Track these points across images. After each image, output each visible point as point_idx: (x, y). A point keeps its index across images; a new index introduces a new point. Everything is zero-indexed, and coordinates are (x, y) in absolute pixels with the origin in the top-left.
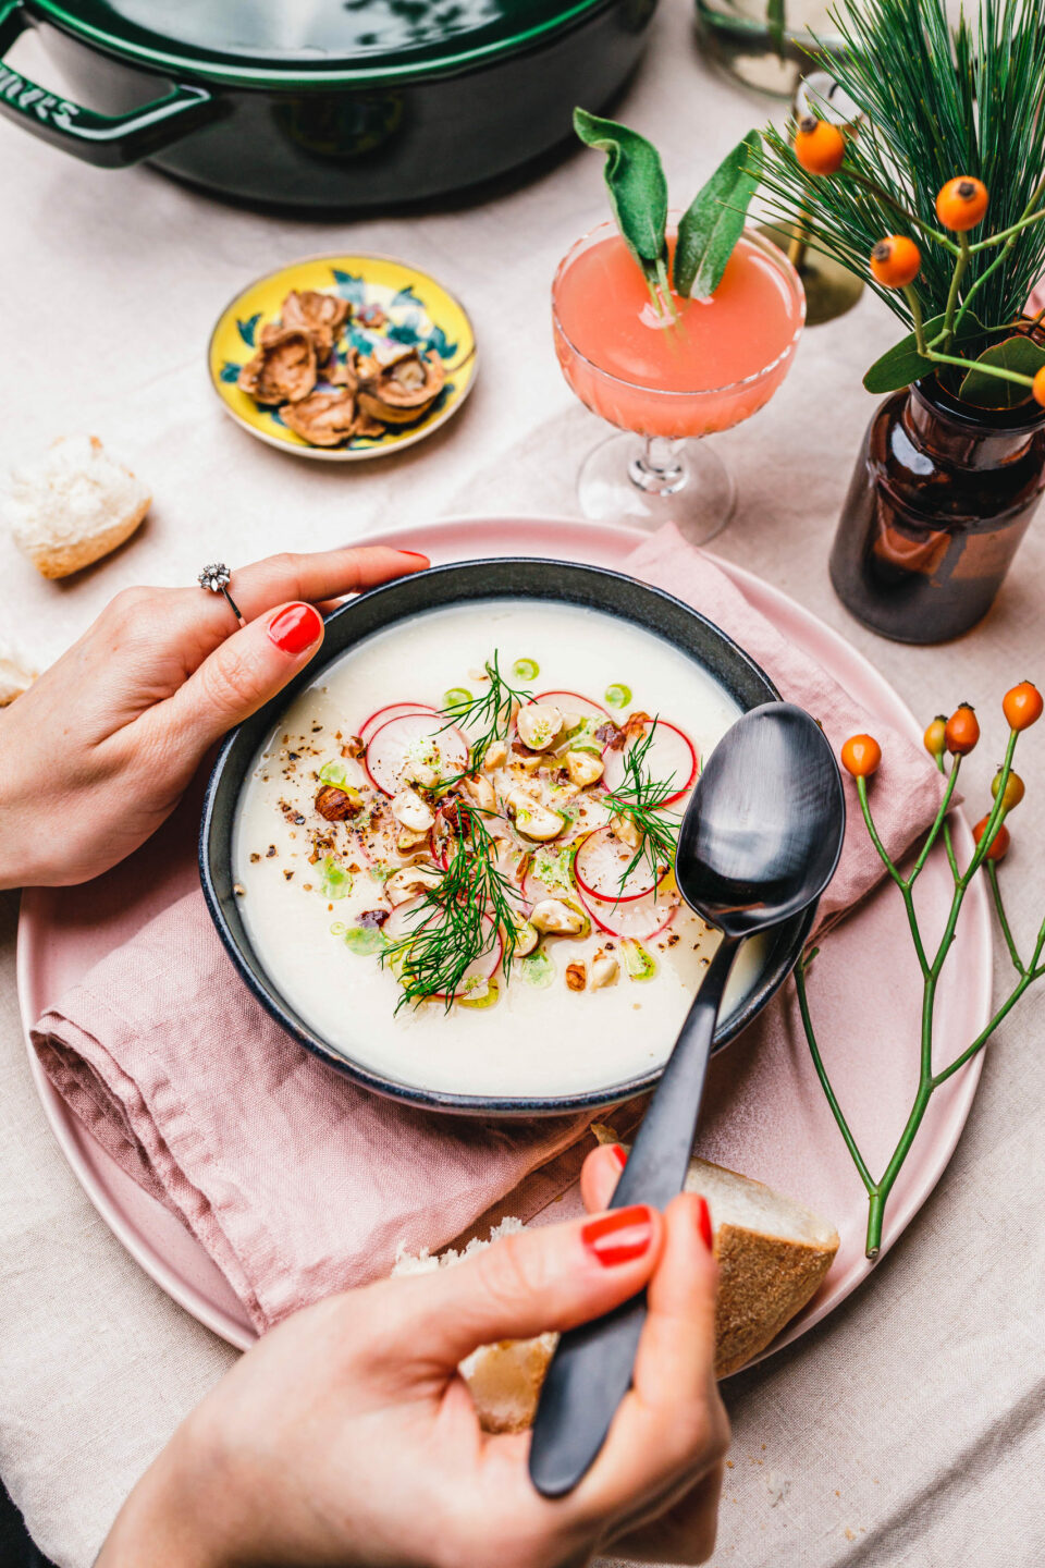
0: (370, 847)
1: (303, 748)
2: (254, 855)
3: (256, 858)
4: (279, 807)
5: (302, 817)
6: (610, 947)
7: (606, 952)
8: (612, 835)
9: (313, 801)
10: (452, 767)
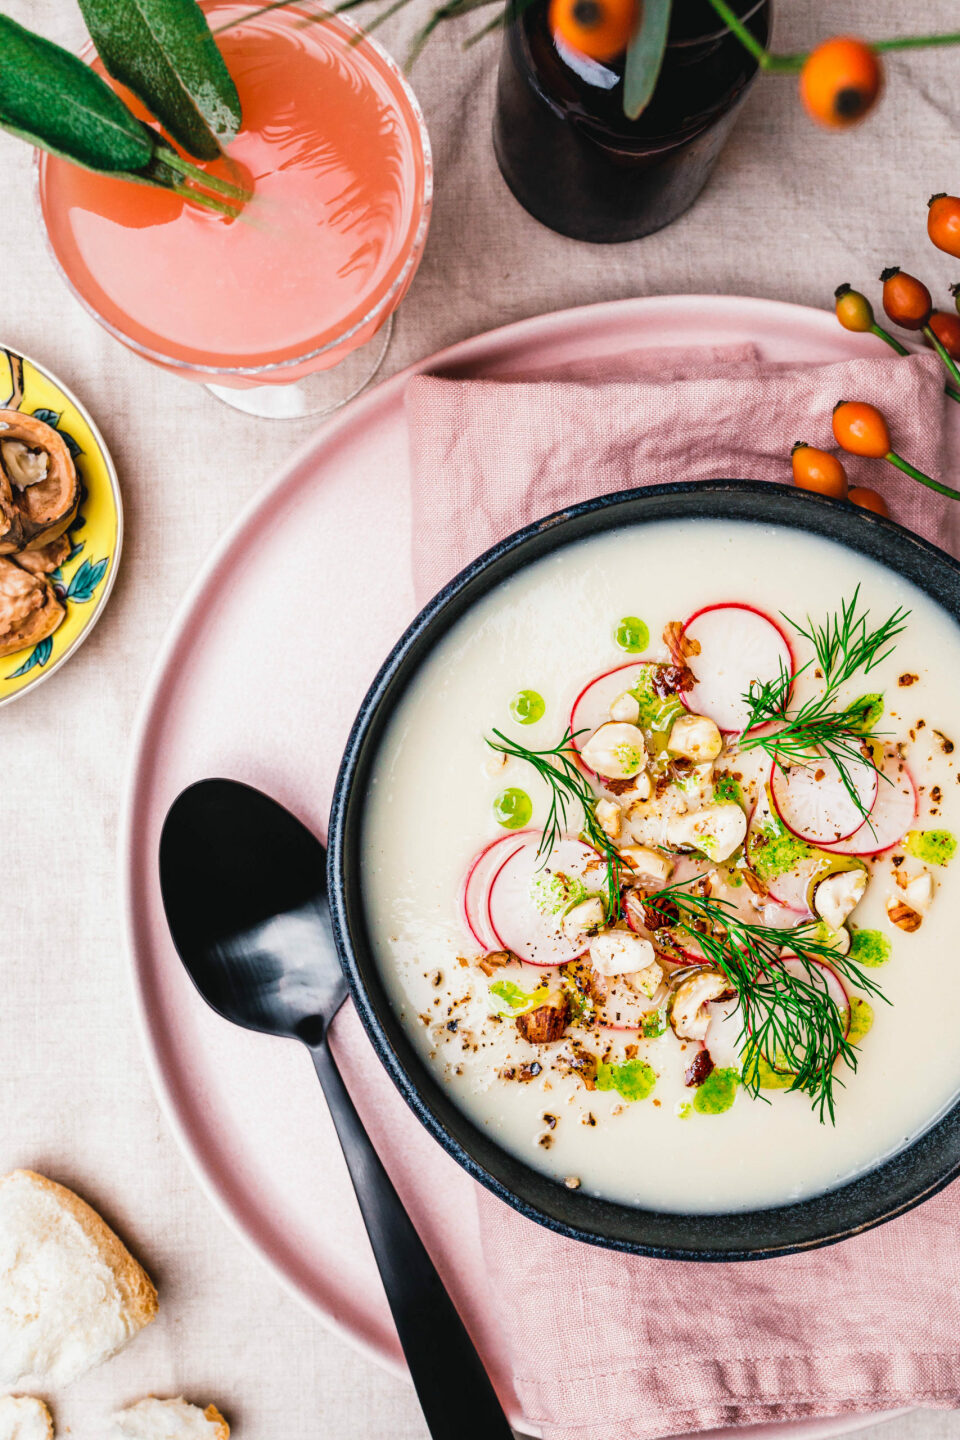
0: (618, 1018)
1: (450, 1010)
2: (542, 1142)
3: (546, 1141)
4: (504, 1081)
5: (533, 1065)
6: (898, 861)
7: (901, 868)
8: (787, 770)
9: (522, 1041)
10: (592, 874)
